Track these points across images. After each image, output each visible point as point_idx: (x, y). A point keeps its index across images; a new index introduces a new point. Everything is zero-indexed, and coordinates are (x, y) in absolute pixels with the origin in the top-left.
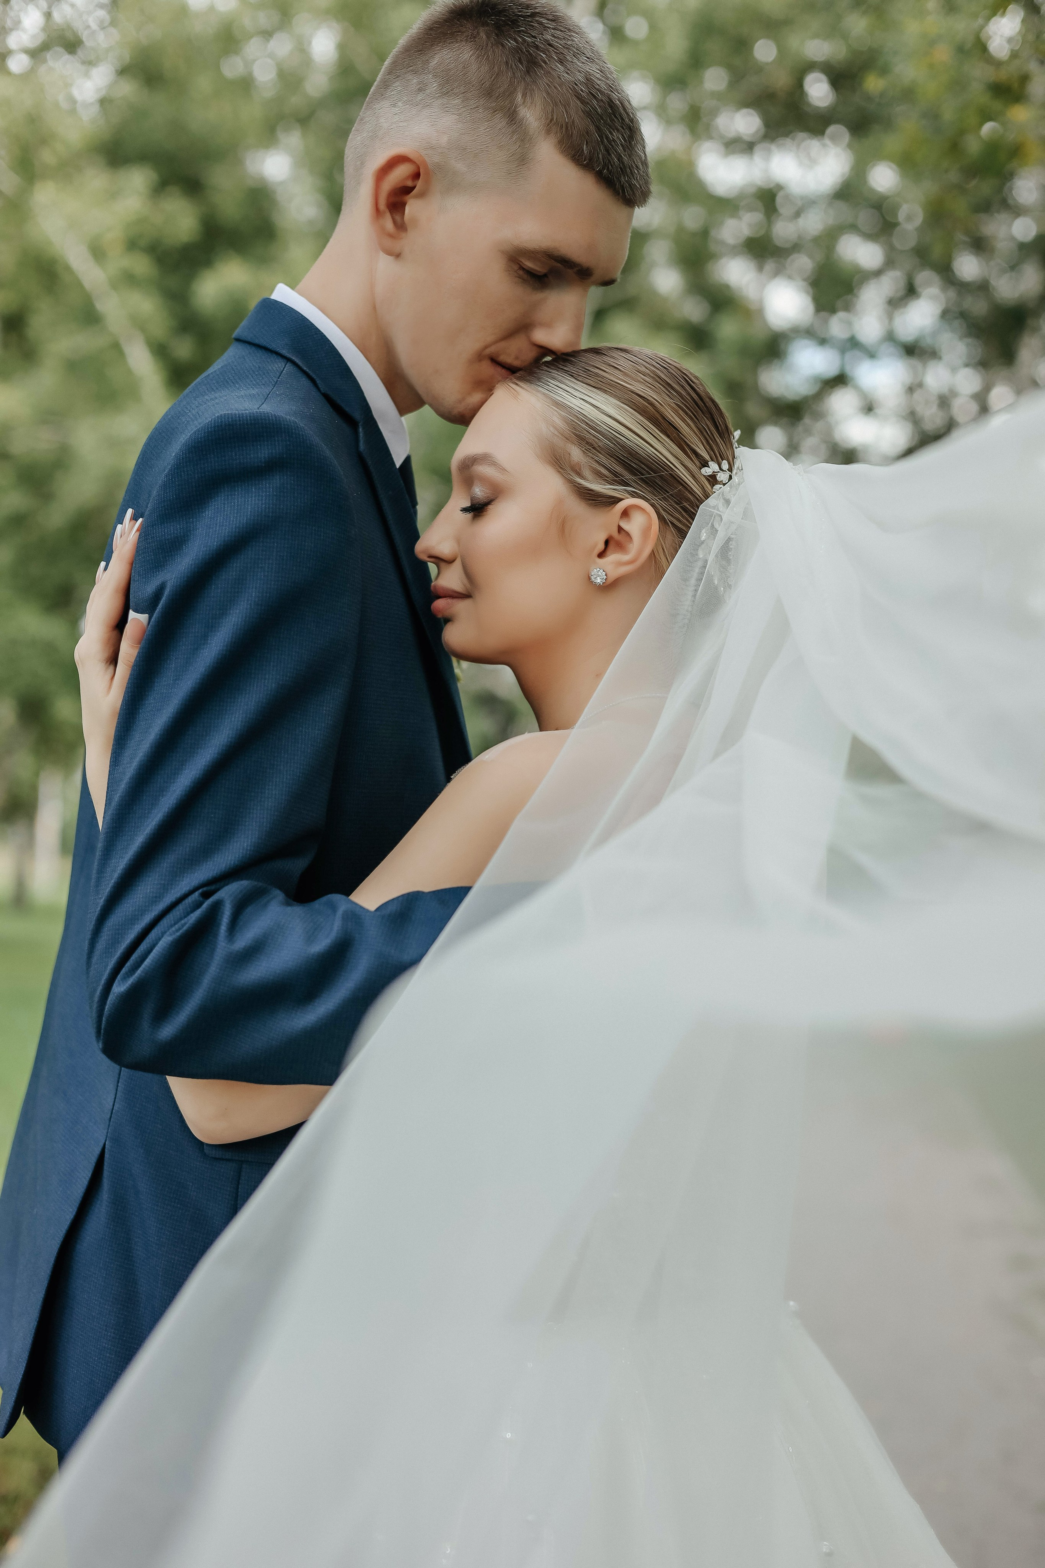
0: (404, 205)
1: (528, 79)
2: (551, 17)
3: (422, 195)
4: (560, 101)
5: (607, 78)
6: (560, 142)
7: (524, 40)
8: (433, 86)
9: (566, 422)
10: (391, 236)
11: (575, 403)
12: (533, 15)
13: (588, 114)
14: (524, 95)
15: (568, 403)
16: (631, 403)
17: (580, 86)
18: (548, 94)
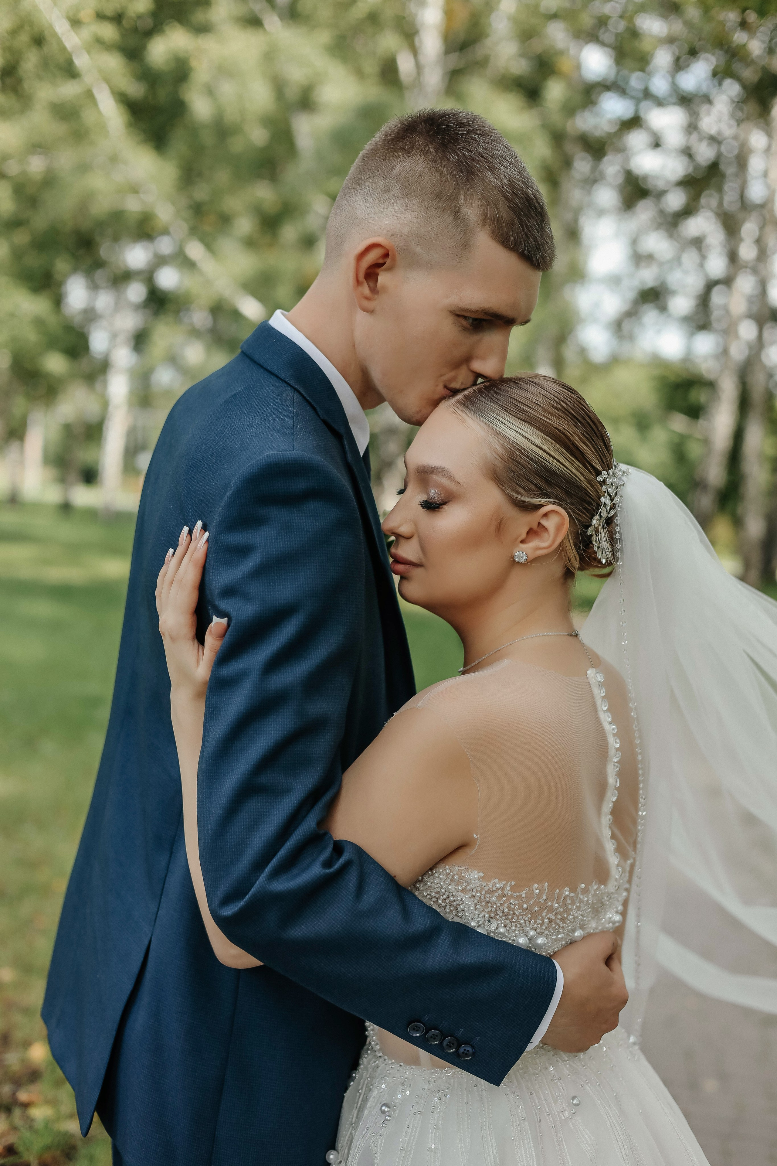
0: (377, 275)
1: (468, 185)
2: (480, 132)
3: (390, 269)
4: (492, 201)
5: (524, 177)
6: (493, 232)
7: (464, 154)
8: (396, 190)
9: (505, 449)
10: (367, 298)
11: (511, 434)
12: (468, 132)
13: (512, 209)
14: (466, 198)
15: (506, 434)
16: (551, 435)
17: (506, 188)
18: (483, 196)
